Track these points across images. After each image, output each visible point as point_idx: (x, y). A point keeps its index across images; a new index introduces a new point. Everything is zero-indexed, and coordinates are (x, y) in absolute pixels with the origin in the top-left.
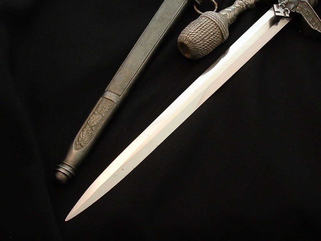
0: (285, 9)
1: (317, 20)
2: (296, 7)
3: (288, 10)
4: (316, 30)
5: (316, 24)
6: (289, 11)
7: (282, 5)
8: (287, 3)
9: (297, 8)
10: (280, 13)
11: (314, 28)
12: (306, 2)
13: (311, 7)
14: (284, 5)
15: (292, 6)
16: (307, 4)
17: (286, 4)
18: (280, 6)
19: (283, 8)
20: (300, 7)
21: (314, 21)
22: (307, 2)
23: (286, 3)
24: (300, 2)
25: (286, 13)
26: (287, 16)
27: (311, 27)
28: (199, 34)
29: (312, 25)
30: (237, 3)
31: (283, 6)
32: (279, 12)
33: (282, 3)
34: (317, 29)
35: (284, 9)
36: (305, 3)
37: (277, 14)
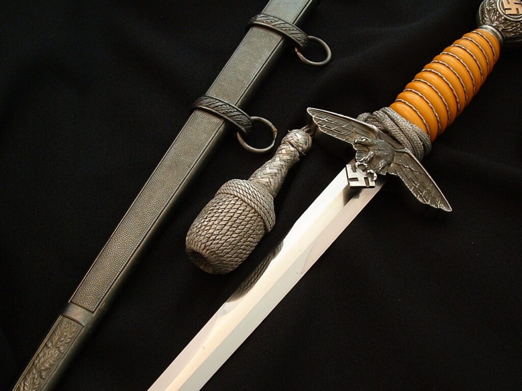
0: (368, 171)
1: (429, 186)
2: (389, 164)
3: (373, 174)
4: (428, 205)
5: (429, 193)
6: (375, 175)
7: (363, 165)
8: (372, 159)
9: (392, 165)
10: (358, 180)
11: (424, 201)
12: (407, 153)
13: (418, 161)
14: (365, 164)
15: (381, 164)
16: (410, 156)
17: (370, 162)
18: (359, 166)
19: (363, 171)
20: (396, 164)
21: (424, 187)
22: (409, 152)
23: (369, 159)
24: (395, 153)
25: (369, 179)
26: (370, 185)
27: (417, 200)
28: (229, 238)
29: (421, 196)
30: (284, 151)
31: (365, 166)
32: (356, 179)
33: (362, 160)
34: (429, 203)
35: (365, 173)
36: (406, 155)
37: (353, 184)
